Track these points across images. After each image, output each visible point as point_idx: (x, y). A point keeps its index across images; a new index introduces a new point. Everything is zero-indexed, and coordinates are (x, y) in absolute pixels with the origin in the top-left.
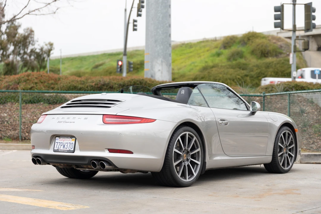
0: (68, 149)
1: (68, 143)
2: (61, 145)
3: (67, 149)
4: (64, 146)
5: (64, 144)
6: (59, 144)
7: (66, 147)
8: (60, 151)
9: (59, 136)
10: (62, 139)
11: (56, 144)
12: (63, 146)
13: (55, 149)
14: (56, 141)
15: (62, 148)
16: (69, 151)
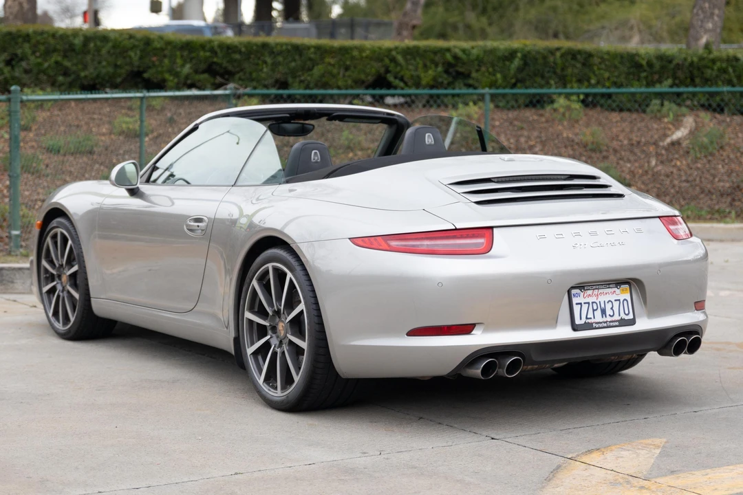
0: (619, 318)
1: (613, 301)
2: (594, 310)
3: (613, 319)
4: (603, 312)
5: (603, 306)
6: (585, 307)
7: (609, 312)
8: (597, 326)
9: (582, 287)
10: (590, 292)
11: (576, 309)
12: (599, 311)
13: (578, 322)
14: (575, 300)
15: (598, 317)
16: (623, 323)
